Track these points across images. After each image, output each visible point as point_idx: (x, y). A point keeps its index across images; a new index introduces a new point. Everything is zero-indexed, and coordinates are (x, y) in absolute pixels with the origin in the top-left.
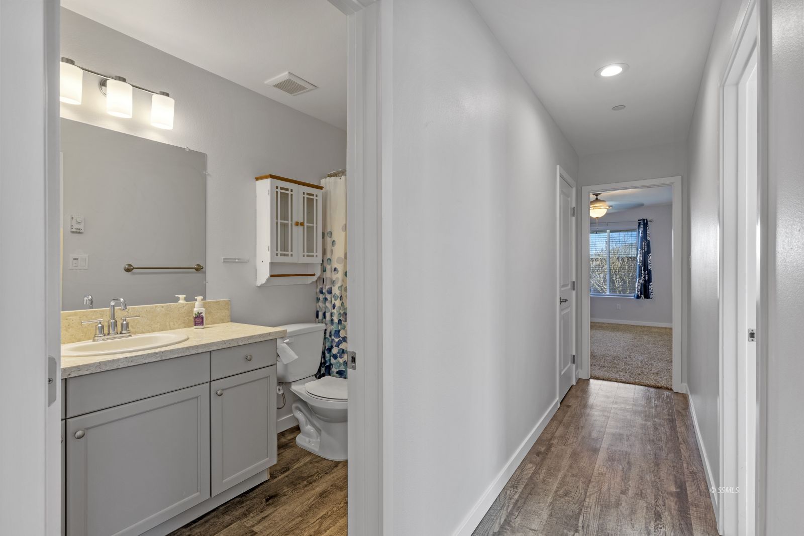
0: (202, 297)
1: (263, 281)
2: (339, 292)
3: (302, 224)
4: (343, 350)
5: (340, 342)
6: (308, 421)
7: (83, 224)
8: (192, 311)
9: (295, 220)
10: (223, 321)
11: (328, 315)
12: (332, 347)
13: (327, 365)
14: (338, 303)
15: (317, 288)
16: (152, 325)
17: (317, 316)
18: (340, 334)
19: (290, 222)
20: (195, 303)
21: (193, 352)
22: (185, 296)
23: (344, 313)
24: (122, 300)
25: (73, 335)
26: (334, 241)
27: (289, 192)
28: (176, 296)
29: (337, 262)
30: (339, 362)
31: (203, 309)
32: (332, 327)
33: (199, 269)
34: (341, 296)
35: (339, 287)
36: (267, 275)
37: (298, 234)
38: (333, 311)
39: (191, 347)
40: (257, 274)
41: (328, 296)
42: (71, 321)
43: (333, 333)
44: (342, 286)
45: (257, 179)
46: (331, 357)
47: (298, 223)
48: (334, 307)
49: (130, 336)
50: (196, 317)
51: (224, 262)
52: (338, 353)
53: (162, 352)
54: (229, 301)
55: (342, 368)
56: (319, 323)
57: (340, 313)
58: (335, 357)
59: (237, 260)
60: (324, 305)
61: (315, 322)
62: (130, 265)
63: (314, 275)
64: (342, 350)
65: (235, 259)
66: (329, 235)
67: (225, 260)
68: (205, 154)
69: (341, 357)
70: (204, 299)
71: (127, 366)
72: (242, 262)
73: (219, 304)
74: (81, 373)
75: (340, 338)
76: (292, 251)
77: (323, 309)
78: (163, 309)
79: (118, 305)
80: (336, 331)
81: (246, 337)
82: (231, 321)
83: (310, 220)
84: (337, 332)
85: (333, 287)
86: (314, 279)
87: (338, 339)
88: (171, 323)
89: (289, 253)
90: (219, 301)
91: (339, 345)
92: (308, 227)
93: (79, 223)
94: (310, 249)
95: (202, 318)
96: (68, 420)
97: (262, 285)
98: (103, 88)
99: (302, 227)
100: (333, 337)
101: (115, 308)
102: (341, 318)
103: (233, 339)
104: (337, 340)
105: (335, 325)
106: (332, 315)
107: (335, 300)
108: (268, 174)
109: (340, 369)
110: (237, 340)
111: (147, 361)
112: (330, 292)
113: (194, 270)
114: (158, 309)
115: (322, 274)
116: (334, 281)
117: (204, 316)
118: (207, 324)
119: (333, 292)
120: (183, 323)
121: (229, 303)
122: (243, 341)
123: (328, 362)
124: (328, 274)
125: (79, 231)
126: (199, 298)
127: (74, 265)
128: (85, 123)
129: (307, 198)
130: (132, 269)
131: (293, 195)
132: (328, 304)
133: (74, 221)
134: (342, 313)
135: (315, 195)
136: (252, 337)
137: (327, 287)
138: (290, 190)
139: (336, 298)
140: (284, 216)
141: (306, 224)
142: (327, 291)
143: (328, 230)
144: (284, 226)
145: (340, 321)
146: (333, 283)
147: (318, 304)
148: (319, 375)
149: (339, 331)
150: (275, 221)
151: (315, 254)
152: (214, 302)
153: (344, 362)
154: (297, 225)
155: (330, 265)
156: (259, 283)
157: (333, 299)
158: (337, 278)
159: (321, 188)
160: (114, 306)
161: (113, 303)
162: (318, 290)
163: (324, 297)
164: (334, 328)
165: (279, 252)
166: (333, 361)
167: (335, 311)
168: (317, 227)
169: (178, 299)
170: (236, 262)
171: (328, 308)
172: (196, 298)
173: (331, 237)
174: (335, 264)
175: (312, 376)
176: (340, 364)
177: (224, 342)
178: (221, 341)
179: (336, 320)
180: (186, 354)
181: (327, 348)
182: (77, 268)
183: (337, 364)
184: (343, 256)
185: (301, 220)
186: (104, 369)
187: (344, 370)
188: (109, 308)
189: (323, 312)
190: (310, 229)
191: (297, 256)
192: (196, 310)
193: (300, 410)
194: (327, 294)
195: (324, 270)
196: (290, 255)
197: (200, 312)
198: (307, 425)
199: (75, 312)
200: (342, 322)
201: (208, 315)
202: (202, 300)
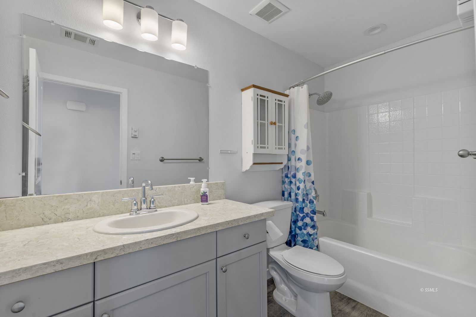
0: (206, 180)
1: (248, 168)
2: (303, 176)
3: (275, 124)
4: (307, 223)
5: (304, 217)
6: (282, 280)
7: (137, 132)
8: (199, 190)
9: (270, 121)
10: (220, 198)
11: (293, 195)
12: (297, 220)
13: (293, 234)
14: (302, 186)
15: (282, 174)
16: (172, 201)
17: (284, 195)
18: (304, 211)
19: (266, 122)
20: (201, 184)
21: (203, 232)
22: (194, 178)
23: (306, 193)
24: (150, 182)
25: (118, 208)
26: (297, 137)
27: (266, 99)
28: (189, 178)
29: (301, 153)
30: (303, 233)
31: (208, 189)
32: (297, 204)
33: (201, 160)
34: (304, 181)
35: (303, 173)
36: (251, 163)
37: (272, 131)
38: (297, 191)
39: (201, 228)
40: (243, 163)
41: (293, 180)
42: (117, 197)
43: (298, 209)
44: (305, 172)
45: (243, 90)
46: (297, 229)
47: (272, 122)
48: (298, 188)
49: (156, 211)
50: (202, 196)
51: (221, 153)
52: (303, 226)
53: (178, 233)
54: (224, 182)
55: (306, 238)
56: (285, 200)
57: (304, 194)
58: (300, 229)
59: (229, 152)
60: (289, 187)
61: (282, 200)
62: (163, 158)
63: (282, 163)
64: (305, 224)
65: (228, 151)
66: (292, 132)
67: (222, 152)
68: (208, 71)
69: (305, 229)
70: (208, 181)
71: (148, 248)
72: (233, 153)
73: (217, 185)
74: (107, 257)
75: (304, 214)
76: (268, 144)
77: (289, 190)
78: (180, 189)
79: (147, 185)
80: (300, 208)
81: (244, 218)
82: (226, 199)
83: (280, 121)
84: (302, 209)
85: (297, 173)
86: (282, 166)
87: (303, 215)
88: (185, 200)
89: (266, 146)
90: (217, 183)
91: (303, 219)
92: (279, 126)
93: (136, 131)
94: (280, 143)
95: (207, 196)
96: (96, 302)
97: (247, 171)
98: (139, 20)
99: (275, 125)
100: (298, 213)
101: (146, 188)
102: (304, 198)
103: (234, 220)
104: (301, 215)
105: (300, 203)
106: (296, 195)
107: (300, 183)
108: (251, 84)
109: (304, 239)
110: (237, 220)
111: (165, 242)
112: (294, 176)
113: (198, 161)
114: (176, 189)
115: (288, 163)
116: (298, 168)
117: (208, 195)
118: (210, 201)
119: (298, 177)
120: (193, 199)
121: (223, 184)
122: (242, 221)
123: (294, 232)
124: (293, 163)
125: (135, 136)
126: (205, 180)
127: (133, 157)
128: (127, 46)
129: (278, 103)
130: (164, 160)
131: (268, 101)
132: (293, 186)
133: (133, 131)
134: (305, 193)
135: (283, 102)
136: (249, 217)
137: (292, 173)
138: (266, 97)
139: (301, 181)
140: (263, 117)
141: (277, 124)
142: (292, 176)
143: (293, 128)
144: (262, 126)
145: (304, 200)
146: (297, 169)
147: (283, 185)
148: (289, 244)
149: (303, 208)
150: (256, 121)
151: (283, 147)
152: (214, 184)
153: (307, 233)
154: (272, 124)
155: (294, 155)
156: (244, 169)
157: (297, 183)
158: (301, 166)
159: (287, 96)
160: (144, 187)
161: (144, 185)
162: (284, 175)
163: (289, 180)
164: (299, 205)
165: (259, 145)
166: (298, 231)
167: (300, 192)
168: (284, 126)
169: (190, 181)
170: (229, 153)
171: (293, 189)
172: (202, 180)
173: (294, 134)
174: (298, 155)
175: (284, 243)
176: (305, 235)
177: (228, 222)
178: (225, 222)
179: (300, 199)
180: (197, 235)
181: (293, 220)
182: (134, 159)
183: (302, 235)
184: (306, 149)
185: (274, 121)
186: (128, 251)
187: (307, 239)
188: (141, 188)
189: (289, 192)
190: (280, 128)
191: (272, 148)
192: (202, 190)
193: (276, 271)
194: (292, 178)
195: (289, 160)
196: (266, 148)
197: (205, 192)
198: (281, 284)
199: (119, 191)
200: (305, 201)
201: (210, 193)
202: (207, 182)
